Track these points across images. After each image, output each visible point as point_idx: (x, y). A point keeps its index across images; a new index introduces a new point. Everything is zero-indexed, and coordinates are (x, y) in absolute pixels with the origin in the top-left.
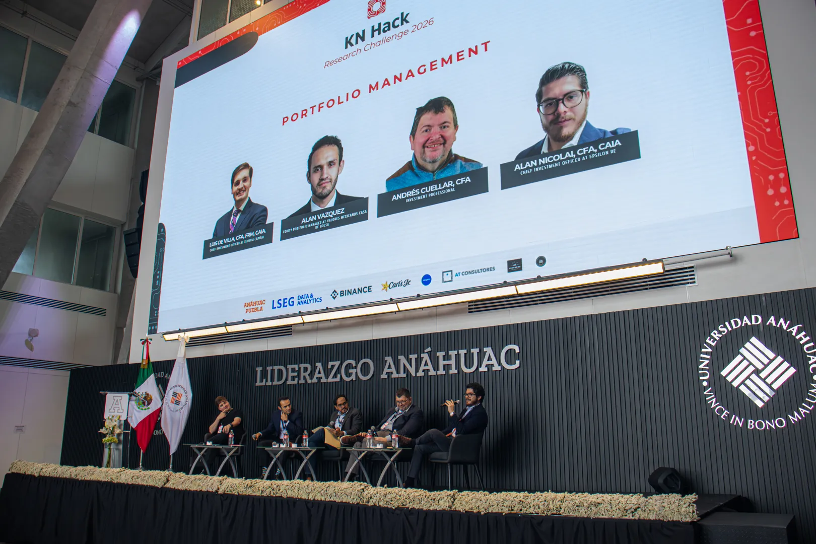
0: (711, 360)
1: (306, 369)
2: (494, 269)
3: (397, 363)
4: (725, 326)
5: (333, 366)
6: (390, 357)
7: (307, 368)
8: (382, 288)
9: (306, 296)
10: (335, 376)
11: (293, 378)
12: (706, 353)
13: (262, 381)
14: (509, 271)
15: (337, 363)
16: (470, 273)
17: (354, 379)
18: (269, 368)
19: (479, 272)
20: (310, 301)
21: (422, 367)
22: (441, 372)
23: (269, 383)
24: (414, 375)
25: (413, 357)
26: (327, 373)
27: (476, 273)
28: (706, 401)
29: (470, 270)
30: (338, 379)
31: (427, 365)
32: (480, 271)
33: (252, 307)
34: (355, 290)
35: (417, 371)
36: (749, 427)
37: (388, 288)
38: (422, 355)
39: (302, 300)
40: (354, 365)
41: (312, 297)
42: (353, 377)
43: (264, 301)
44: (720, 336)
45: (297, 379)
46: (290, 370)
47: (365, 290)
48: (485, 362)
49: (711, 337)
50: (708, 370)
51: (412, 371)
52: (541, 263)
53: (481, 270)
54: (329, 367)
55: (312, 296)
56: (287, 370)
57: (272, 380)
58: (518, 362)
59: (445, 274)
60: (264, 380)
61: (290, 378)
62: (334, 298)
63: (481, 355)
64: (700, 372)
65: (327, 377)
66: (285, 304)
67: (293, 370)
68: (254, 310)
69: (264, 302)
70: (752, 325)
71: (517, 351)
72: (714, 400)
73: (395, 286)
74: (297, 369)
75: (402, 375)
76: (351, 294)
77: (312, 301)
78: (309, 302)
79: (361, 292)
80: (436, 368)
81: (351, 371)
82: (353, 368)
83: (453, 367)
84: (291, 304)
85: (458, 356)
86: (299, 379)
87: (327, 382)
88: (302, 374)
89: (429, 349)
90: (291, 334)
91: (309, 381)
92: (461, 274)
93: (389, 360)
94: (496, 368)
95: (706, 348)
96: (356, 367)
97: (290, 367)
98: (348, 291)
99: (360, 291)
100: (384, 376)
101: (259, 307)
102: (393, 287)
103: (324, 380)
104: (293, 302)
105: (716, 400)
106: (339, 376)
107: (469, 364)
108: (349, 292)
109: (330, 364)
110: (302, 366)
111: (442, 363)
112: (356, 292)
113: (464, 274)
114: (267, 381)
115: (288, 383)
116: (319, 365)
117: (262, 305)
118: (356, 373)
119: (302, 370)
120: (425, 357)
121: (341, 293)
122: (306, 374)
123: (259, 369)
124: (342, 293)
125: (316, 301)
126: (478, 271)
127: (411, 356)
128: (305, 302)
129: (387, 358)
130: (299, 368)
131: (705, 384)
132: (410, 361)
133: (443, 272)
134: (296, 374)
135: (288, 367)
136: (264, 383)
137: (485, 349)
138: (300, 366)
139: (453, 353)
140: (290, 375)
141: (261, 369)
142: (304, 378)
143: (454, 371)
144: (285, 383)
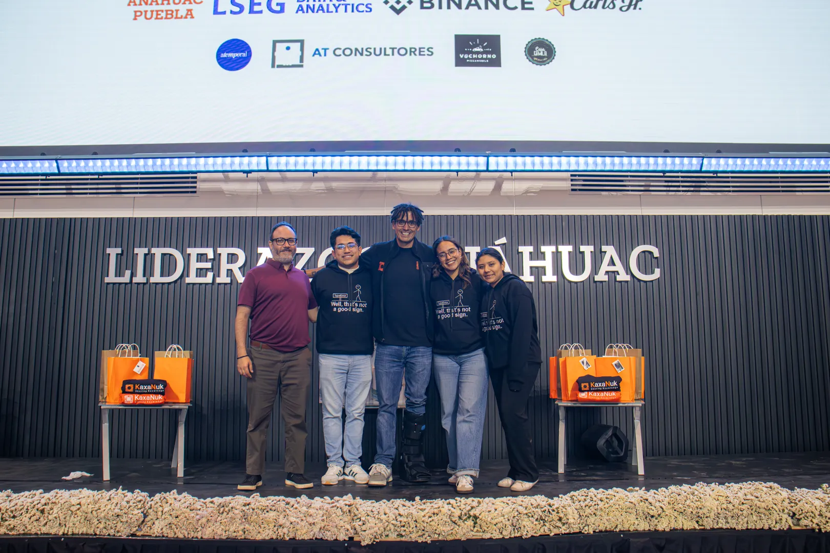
1: (234, 259)
7: (236, 256)
11: (201, 272)
13: (119, 273)
15: (309, 251)
18: (141, 252)
22: (527, 278)
23: (139, 278)
25: (473, 250)
45: (210, 275)
46: (193, 258)
48: (605, 267)
56: (187, 258)
57: (149, 272)
58: (657, 271)
60: (127, 273)
61: (193, 272)
63: (598, 257)
67: (201, 257)
71: (656, 255)
74: (211, 256)
83: (549, 270)
85: (557, 256)
86: (217, 274)
88: (224, 266)
89: (503, 240)
90: (194, 192)
94: (623, 277)
97: (193, 252)
107: (577, 270)
110: (224, 252)
111: (528, 263)
115: (188, 280)
119: (224, 259)
122: (235, 267)
123: (113, 252)
134: (209, 265)
135: (189, 250)
136: (126, 279)
137: (604, 248)
138: (219, 250)
139: (548, 250)
140: (195, 265)
141: (119, 251)
142: (230, 272)
143: (549, 277)
144: (183, 280)
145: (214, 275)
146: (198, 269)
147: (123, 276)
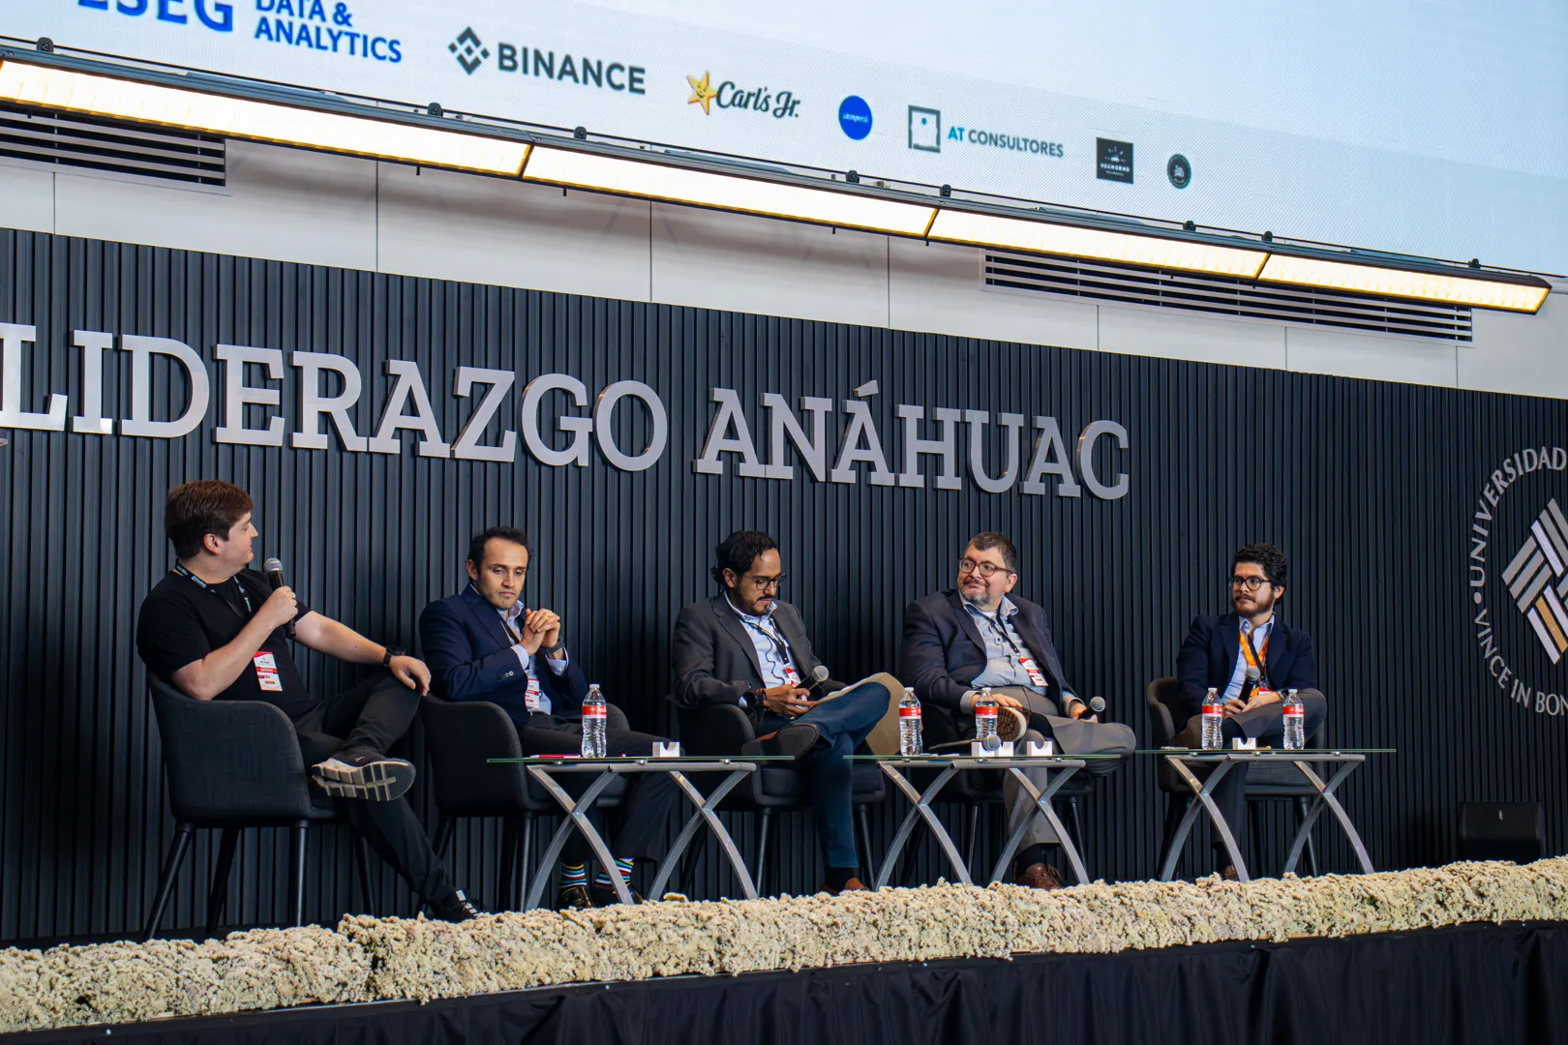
0: (1489, 540)
1: (331, 383)
3: (760, 422)
4: (1513, 465)
5: (483, 389)
6: (734, 392)
7: (340, 378)
8: (689, 92)
9: (308, 6)
10: (492, 437)
11: (257, 416)
12: (1483, 523)
13: (32, 401)
14: (1102, 174)
15: (502, 380)
16: (993, 140)
17: (584, 462)
18: (93, 342)
19: (1019, 149)
20: (335, 39)
21: (850, 452)
22: (912, 478)
24: (821, 477)
25: (819, 406)
26: (453, 415)
27: (1012, 148)
28: (1478, 641)
30: (507, 453)
31: (867, 447)
32: (1022, 145)
34: (568, 60)
35: (833, 459)
36: (1537, 710)
37: (713, 101)
38: (851, 406)
39: (284, 16)
40: (582, 399)
41: (346, 20)
42: (580, 452)
44: (1506, 485)
45: (278, 424)
46: (234, 375)
47: (619, 77)
48: (1040, 466)
49: (1493, 487)
50: (1483, 565)
51: (816, 458)
52: (1179, 178)
53: (1026, 141)
54: (464, 389)
55: (342, 14)
56: (218, 369)
57: (118, 404)
58: (1124, 478)
59: (917, 116)
60: (59, 402)
61: (234, 413)
62: (470, 68)
64: (1472, 568)
65: (451, 433)
66: (173, 8)
67: (258, 375)
70: (1552, 470)
71: (1124, 444)
72: (1490, 639)
73: (741, 101)
74: (277, 371)
75: (780, 469)
76: (550, 71)
77: (344, 41)
78: (326, 40)
79: (598, 80)
80: (896, 464)
81: (566, 423)
82: (579, 412)
83: (949, 464)
84: (218, 17)
85: (963, 429)
86: (296, 424)
87: (453, 458)
88: (313, 404)
89: (871, 388)
90: (220, 182)
91: (354, 442)
92: (965, 134)
93: (729, 400)
94: (1069, 489)
95: (1483, 511)
96: (592, 413)
97: (234, 356)
98: (538, 55)
99: (594, 73)
100: (709, 464)
102: (732, 102)
103: (434, 446)
104: (225, 10)
105: (1493, 638)
106: (510, 437)
107: (995, 465)
108: (543, 63)
109: (467, 377)
110: (311, 362)
111: (914, 446)
112: (573, 73)
113: (974, 136)
114: (77, 407)
115: (223, 435)
116: (408, 374)
118: (593, 437)
119: (310, 382)
120: (861, 413)
121: (502, 57)
122: (339, 407)
123: (14, 336)
125: (370, 47)
126: (1014, 144)
127: (810, 402)
128: (304, 34)
129: (719, 394)
130: (296, 372)
131: (1478, 598)
132: (804, 418)
133: (912, 109)
134: (271, 396)
135: (224, 351)
136: (54, 419)
137: (1041, 421)
138: (299, 358)
139: (948, 416)
140: (237, 394)
141: (29, 333)
142: (327, 420)
143: (949, 480)
144: (205, 432)
145: (287, 427)
146: (247, 405)
147: (46, 410)
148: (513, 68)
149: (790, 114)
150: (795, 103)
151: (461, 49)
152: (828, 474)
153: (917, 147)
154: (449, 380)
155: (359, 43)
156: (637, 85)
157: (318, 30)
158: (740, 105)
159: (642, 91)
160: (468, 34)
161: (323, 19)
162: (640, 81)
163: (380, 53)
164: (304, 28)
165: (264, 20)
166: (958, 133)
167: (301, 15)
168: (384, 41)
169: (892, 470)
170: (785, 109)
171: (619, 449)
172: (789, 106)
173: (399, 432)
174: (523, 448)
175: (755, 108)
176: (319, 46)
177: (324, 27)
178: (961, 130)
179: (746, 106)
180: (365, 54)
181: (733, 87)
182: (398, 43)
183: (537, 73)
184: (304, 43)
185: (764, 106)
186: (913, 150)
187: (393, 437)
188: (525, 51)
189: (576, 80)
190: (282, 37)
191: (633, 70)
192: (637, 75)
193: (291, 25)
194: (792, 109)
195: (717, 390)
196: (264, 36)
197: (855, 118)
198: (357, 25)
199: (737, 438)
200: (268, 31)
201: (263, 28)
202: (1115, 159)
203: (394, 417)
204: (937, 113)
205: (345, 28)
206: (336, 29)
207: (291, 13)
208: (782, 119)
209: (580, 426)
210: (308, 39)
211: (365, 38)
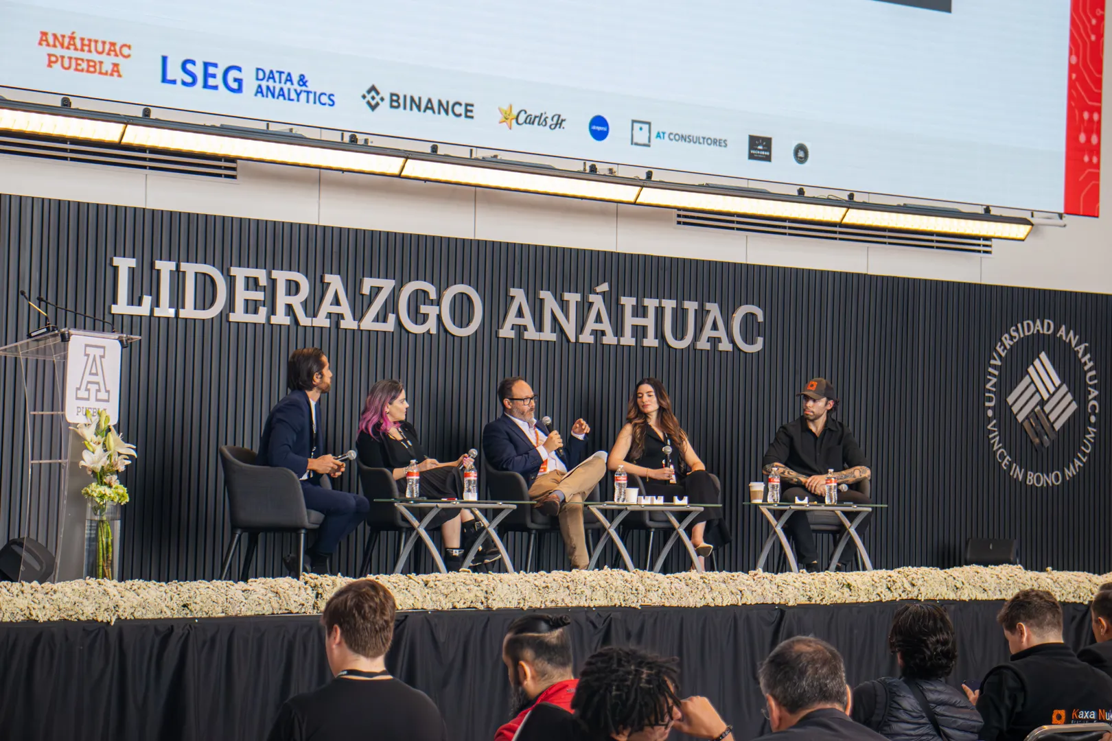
0: (1000, 377)
1: (293, 288)
2: (726, 146)
3: (537, 308)
4: (1017, 330)
5: (377, 290)
6: (522, 290)
7: (297, 285)
8: (500, 117)
9: (284, 77)
10: (382, 317)
11: (252, 307)
12: (995, 367)
14: (751, 157)
15: (388, 285)
16: (683, 138)
17: (434, 331)
18: (165, 267)
19: (700, 143)
20: (298, 95)
21: (591, 325)
22: (628, 340)
23: (164, 310)
24: (573, 339)
25: (573, 298)
26: (360, 305)
27: (695, 143)
28: (989, 440)
29: (685, 133)
30: (390, 326)
31: (601, 322)
32: (701, 140)
33: (72, 53)
34: (430, 101)
35: (580, 328)
36: (1028, 483)
37: (514, 122)
38: (592, 298)
39: (271, 83)
40: (433, 296)
41: (305, 84)
42: (431, 325)
43: (129, 47)
44: (1011, 343)
45: (263, 311)
46: (240, 284)
47: (458, 110)
48: (708, 332)
49: (1003, 344)
50: (994, 393)
51: (570, 329)
52: (801, 158)
53: (704, 138)
54: (366, 290)
55: (303, 80)
56: (231, 281)
57: (177, 301)
58: (760, 340)
59: (637, 126)
60: (147, 300)
61: (239, 305)
62: (373, 107)
63: (701, 317)
64: (987, 395)
65: (359, 315)
66: (211, 82)
67: (252, 283)
68: (84, 65)
69: (125, 51)
70: (1044, 334)
71: (761, 319)
72: (998, 438)
73: (530, 121)
74: (263, 282)
75: (548, 335)
76: (419, 108)
77: (303, 96)
78: (293, 96)
79: (447, 112)
80: (619, 332)
81: (424, 309)
82: (432, 303)
83: (651, 332)
84: (235, 86)
85: (660, 311)
86: (273, 311)
87: (359, 329)
88: (282, 299)
89: (604, 287)
90: (233, 177)
91: (304, 321)
92: (666, 136)
93: (519, 295)
94: (725, 346)
95: (995, 359)
96: (438, 303)
97: (240, 273)
98: (412, 99)
99: (444, 108)
100: (506, 332)
101: (108, 62)
102: (525, 122)
103: (348, 323)
104: (239, 81)
105: (1000, 439)
106: (392, 318)
107: (679, 333)
108: (415, 103)
109: (368, 284)
110: (281, 276)
111: (630, 321)
112: (432, 108)
113: (672, 137)
114: (156, 303)
115: (233, 317)
116: (335, 282)
117: (120, 60)
118: (439, 317)
119: (281, 288)
120: (598, 302)
121: (392, 101)
122: (296, 301)
123: (124, 264)
124: (395, 101)
125: (318, 98)
126: (696, 141)
127: (567, 296)
128: (281, 93)
129: (513, 292)
130: (273, 282)
131: (990, 413)
132: (564, 305)
133: (634, 121)
134: (259, 296)
135: (234, 271)
136: (144, 310)
137: (708, 306)
138: (275, 274)
139: (651, 303)
140: (241, 295)
141: (132, 262)
142: (289, 309)
143: (651, 341)
144: (224, 316)
145: (268, 312)
146: (247, 301)
147: (140, 304)
148: (398, 107)
149: (560, 127)
150: (563, 121)
151: (369, 97)
152: (577, 338)
153: (637, 144)
154: (358, 285)
155: (312, 96)
156: (469, 114)
157: (289, 90)
158: (529, 123)
159: (472, 117)
160: (373, 89)
161: (292, 84)
162: (471, 111)
163: (323, 101)
164: (282, 89)
165: (260, 86)
166: (662, 135)
167: (280, 82)
168: (325, 94)
169: (616, 334)
170: (556, 124)
171: (454, 324)
172: (559, 122)
173: (330, 315)
174: (399, 323)
175: (539, 124)
176: (289, 99)
177: (292, 88)
178: (664, 133)
179: (533, 123)
180: (315, 103)
181: (526, 112)
182: (333, 95)
183: (411, 109)
184: (281, 98)
185: (544, 123)
186: (634, 146)
187: (326, 318)
188: (405, 97)
189: (434, 112)
190: (270, 94)
191: (467, 105)
192: (469, 108)
193: (274, 88)
194: (561, 124)
195: (512, 289)
196: (259, 95)
197: (599, 129)
198: (311, 86)
199: (523, 317)
200: (262, 92)
201: (259, 90)
202: (760, 147)
203: (327, 307)
204: (649, 123)
205: (304, 88)
206: (299, 89)
207: (275, 81)
208: (554, 131)
209: (431, 311)
210: (283, 95)
211: (315, 93)
